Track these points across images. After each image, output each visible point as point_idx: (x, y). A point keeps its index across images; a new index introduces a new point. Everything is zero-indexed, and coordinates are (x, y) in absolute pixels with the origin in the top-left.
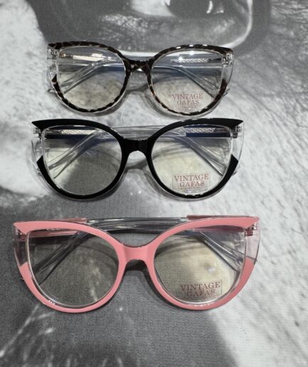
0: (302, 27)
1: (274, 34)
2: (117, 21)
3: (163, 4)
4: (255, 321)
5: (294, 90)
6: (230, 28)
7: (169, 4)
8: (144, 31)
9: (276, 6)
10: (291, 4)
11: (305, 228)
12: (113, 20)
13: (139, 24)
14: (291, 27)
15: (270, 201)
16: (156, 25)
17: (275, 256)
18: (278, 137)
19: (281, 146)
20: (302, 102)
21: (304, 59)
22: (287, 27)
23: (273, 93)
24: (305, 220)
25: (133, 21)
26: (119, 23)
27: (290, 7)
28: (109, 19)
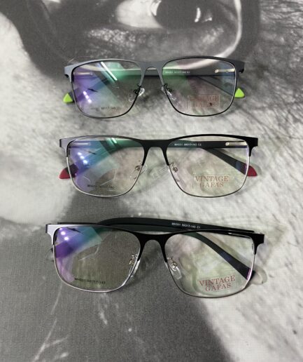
0: (292, 32)
1: (265, 41)
2: (104, 36)
4: (256, 333)
5: (286, 100)
6: (219, 38)
8: (132, 46)
9: (265, 10)
10: (280, 7)
11: (300, 240)
12: (99, 35)
13: (127, 38)
14: (282, 33)
16: (144, 38)
20: (294, 113)
21: (295, 66)
22: (278, 33)
23: (265, 105)
24: (300, 233)
25: (120, 35)
26: (106, 39)
27: (279, 11)
28: (95, 35)
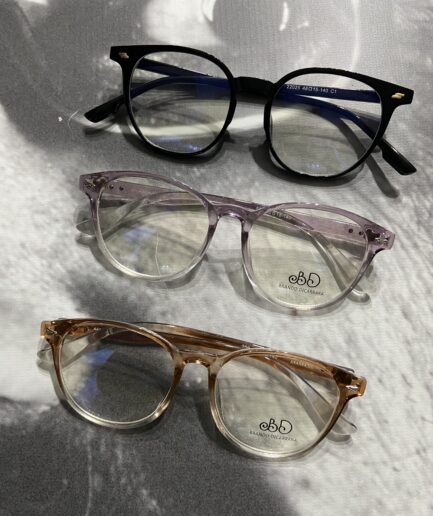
3: (201, 19)
7: (211, 18)
15: (392, 377)
17: (398, 459)
18: (403, 268)
19: (409, 285)
